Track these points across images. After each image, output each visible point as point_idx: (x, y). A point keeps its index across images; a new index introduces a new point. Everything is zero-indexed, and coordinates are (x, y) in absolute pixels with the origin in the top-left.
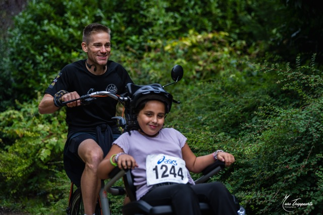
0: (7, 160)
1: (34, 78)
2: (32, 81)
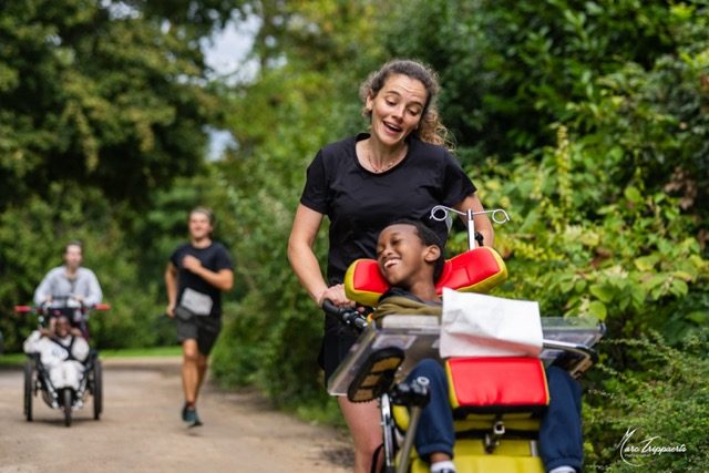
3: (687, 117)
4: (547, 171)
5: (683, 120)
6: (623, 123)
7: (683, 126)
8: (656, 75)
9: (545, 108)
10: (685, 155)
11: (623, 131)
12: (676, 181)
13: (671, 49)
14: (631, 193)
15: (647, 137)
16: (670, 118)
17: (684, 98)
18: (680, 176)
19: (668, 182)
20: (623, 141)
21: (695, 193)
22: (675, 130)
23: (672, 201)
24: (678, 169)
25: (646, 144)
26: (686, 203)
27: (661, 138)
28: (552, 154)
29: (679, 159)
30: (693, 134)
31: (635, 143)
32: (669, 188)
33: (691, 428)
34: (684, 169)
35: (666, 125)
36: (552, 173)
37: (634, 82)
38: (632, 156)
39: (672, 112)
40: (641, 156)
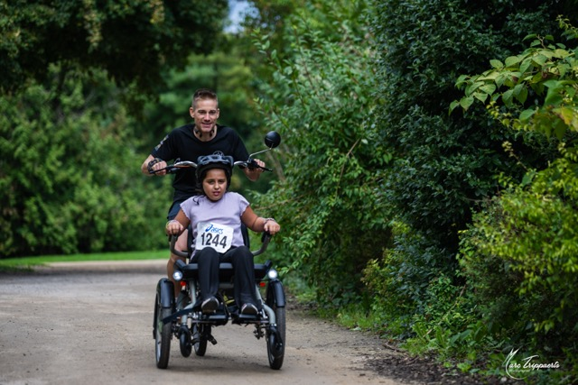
0: (525, 219)
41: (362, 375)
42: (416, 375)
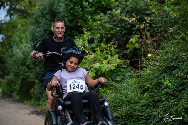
1: (82, 19)
2: (80, 21)
3: (115, 26)
4: (82, 40)
5: (114, 27)
6: (100, 28)
7: (114, 28)
8: (107, 16)
9: (81, 25)
10: (115, 35)
11: (100, 30)
12: (113, 41)
13: (111, 9)
14: (102, 44)
15: (106, 31)
16: (111, 26)
17: (114, 21)
18: (114, 40)
19: (111, 42)
20: (100, 32)
21: (118, 44)
22: (112, 29)
23: (112, 46)
24: (113, 38)
25: (106, 33)
26: (116, 46)
27: (109, 31)
28: (83, 36)
29: (114, 36)
30: (117, 30)
31: (103, 33)
32: (111, 43)
33: (119, 100)
34: (115, 38)
35: (110, 28)
36: (83, 41)
37: (102, 18)
38: (102, 36)
39: (111, 25)
40: (104, 35)
41: (29, 115)
42: (41, 114)
